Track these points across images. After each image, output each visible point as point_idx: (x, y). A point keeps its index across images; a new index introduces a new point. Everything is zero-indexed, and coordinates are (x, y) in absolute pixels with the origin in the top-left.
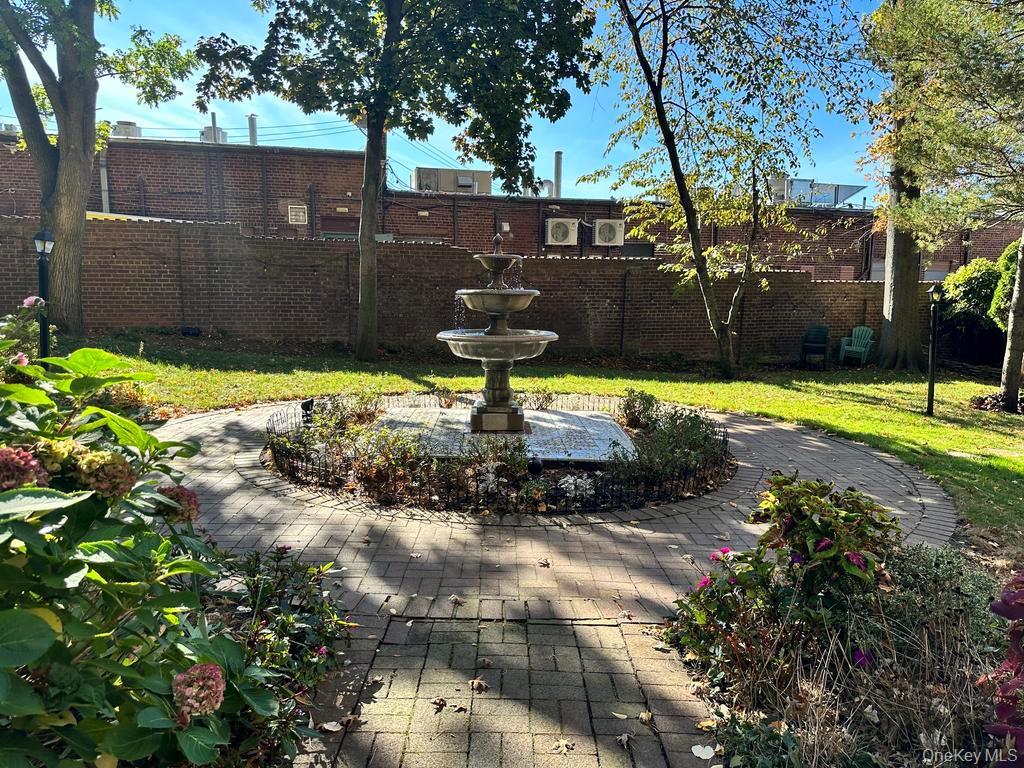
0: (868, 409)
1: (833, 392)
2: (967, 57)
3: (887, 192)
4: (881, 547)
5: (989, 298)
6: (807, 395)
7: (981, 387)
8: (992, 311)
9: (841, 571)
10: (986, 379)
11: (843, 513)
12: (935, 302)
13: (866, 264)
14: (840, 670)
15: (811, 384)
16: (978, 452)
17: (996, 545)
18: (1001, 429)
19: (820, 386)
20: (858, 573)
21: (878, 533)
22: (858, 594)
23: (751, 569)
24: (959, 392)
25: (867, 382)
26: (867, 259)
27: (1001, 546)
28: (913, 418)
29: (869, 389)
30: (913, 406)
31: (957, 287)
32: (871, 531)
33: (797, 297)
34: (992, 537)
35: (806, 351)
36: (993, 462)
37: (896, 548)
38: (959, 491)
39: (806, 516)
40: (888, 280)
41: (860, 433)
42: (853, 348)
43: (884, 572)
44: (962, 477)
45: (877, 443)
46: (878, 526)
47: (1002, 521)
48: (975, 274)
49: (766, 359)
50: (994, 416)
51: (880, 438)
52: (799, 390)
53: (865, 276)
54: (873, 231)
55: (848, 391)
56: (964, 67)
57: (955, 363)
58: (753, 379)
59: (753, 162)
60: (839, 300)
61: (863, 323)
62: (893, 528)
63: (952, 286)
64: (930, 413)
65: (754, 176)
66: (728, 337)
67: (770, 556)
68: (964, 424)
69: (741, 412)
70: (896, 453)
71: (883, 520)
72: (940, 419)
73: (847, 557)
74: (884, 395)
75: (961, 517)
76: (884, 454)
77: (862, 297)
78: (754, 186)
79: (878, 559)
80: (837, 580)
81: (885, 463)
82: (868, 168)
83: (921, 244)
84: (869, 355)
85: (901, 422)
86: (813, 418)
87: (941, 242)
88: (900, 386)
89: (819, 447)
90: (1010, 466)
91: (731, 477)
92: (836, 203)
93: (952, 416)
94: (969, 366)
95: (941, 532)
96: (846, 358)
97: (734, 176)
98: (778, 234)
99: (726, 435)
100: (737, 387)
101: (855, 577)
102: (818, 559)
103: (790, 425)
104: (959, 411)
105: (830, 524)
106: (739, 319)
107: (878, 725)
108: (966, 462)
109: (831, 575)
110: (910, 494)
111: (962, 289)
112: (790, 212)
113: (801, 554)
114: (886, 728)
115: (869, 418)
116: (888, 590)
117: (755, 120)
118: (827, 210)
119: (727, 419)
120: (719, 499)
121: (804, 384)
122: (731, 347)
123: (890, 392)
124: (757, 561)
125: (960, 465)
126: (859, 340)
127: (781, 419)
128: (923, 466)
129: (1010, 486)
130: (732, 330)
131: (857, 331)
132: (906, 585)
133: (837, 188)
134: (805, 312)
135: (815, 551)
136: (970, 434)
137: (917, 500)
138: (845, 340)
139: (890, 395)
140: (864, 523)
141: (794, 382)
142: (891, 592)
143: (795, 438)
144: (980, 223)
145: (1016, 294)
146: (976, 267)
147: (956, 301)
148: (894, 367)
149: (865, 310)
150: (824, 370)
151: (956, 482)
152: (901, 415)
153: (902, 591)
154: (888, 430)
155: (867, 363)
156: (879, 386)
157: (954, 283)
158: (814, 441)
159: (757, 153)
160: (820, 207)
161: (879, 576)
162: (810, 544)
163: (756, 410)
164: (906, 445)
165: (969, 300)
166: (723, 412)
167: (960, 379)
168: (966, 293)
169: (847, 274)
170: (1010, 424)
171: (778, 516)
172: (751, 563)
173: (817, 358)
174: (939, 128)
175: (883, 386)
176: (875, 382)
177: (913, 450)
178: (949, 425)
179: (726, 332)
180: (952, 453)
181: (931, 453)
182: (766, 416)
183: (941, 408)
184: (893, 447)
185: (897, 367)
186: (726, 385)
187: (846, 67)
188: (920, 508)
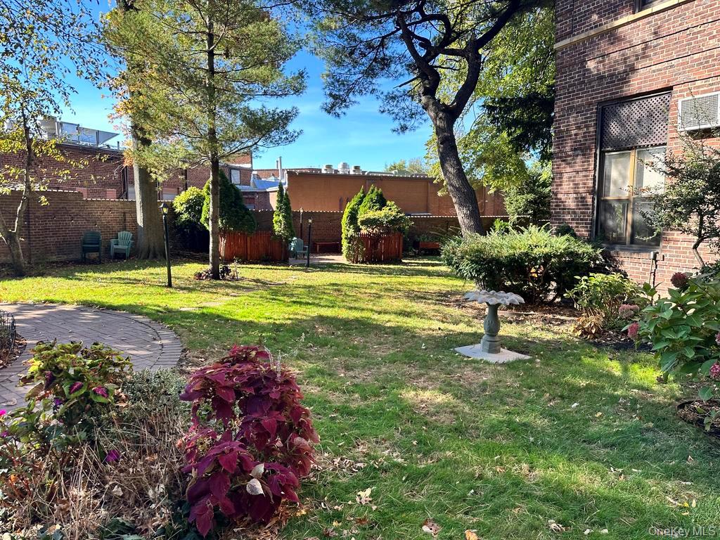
0: (129, 288)
1: (106, 279)
2: (167, 60)
3: (130, 140)
4: (118, 379)
5: (200, 212)
6: (86, 283)
7: (201, 266)
8: (202, 220)
9: (92, 402)
10: (204, 261)
11: (89, 362)
12: (165, 214)
13: (124, 188)
14: (92, 467)
15: (89, 274)
16: (198, 305)
17: (203, 360)
18: (211, 290)
19: (97, 275)
20: (102, 400)
21: (117, 370)
22: (104, 414)
23: (25, 420)
24: (187, 271)
25: (130, 269)
26: (124, 184)
27: (206, 360)
28: (159, 290)
29: (132, 274)
30: (160, 282)
31: (182, 205)
32: (111, 369)
33: (74, 210)
34: (200, 356)
35: (85, 250)
36: (205, 311)
37: (128, 377)
38: (184, 332)
39: (61, 370)
40: (138, 199)
41: (123, 305)
42: (120, 247)
43: (121, 394)
44: (186, 323)
45: (133, 310)
46: (116, 365)
47: (207, 345)
48: (191, 197)
49: (54, 258)
50: (207, 283)
51: (137, 306)
52: (80, 280)
53: (124, 196)
54: (124, 166)
55: (117, 277)
56: (166, 65)
57: (186, 253)
58: (42, 275)
59: (22, 104)
60: (106, 213)
61: (125, 229)
62: (127, 364)
63: (179, 204)
64: (170, 285)
65: (24, 115)
66: (17, 243)
67: (38, 406)
68: (190, 290)
69: (30, 302)
70: (147, 314)
71: (120, 360)
72: (176, 288)
73: (94, 391)
74: (140, 277)
75: (184, 348)
76: (139, 317)
77: (122, 210)
78: (25, 125)
79: (117, 387)
80: (90, 409)
81: (139, 322)
82: (117, 122)
83: (154, 176)
84: (131, 251)
85: (152, 294)
86: (89, 299)
87: (165, 176)
88: (152, 270)
89: (94, 319)
90: (214, 311)
91: (20, 354)
92: (98, 143)
93: (183, 286)
94: (194, 254)
95: (172, 360)
96: (116, 254)
97: (6, 113)
98: (49, 162)
99: (14, 321)
100: (28, 282)
101: (102, 404)
102: (74, 398)
103: (71, 306)
104: (188, 282)
105: (80, 371)
106: (26, 228)
107: (122, 497)
108: (189, 313)
109: (85, 406)
110: (155, 339)
111: (184, 206)
112: (58, 146)
113: (61, 398)
114: (128, 496)
115: (130, 294)
116: (124, 405)
117: (20, 72)
118: (91, 148)
119: (17, 309)
120: (8, 374)
121: (84, 274)
122: (21, 251)
123: (145, 274)
124: (29, 413)
125: (186, 315)
126: (123, 241)
127: (64, 303)
128: (163, 320)
129: (213, 323)
130: (20, 236)
131: (121, 234)
132: (136, 399)
133: (98, 132)
134: (81, 222)
135: (70, 393)
136: (193, 295)
137: (159, 342)
138: (113, 241)
139: (145, 277)
140: (105, 365)
141: (77, 274)
142: (127, 406)
143: (74, 315)
144: (187, 165)
145: (211, 210)
146: (191, 193)
147: (182, 214)
148: (148, 257)
149: (125, 220)
150: (100, 263)
151: (182, 327)
152: (152, 289)
153: (133, 404)
154: (143, 300)
155: (130, 256)
156: (139, 271)
157: (180, 201)
158: (89, 315)
159: (24, 98)
160: (86, 145)
161: (117, 398)
162: (66, 389)
163: (43, 298)
164: (154, 308)
165: (189, 213)
166: (15, 303)
167: (189, 262)
168: (187, 209)
169: (111, 194)
170: (216, 286)
171: (41, 375)
172: (23, 416)
173: (94, 255)
174: (155, 101)
175: (141, 271)
176: (136, 269)
177: (158, 311)
178: (181, 292)
179: (14, 240)
180: (182, 309)
181: (170, 311)
182: (52, 302)
183: (177, 282)
184: (145, 311)
185: (150, 257)
186: (18, 282)
187: (87, 46)
188: (160, 347)
